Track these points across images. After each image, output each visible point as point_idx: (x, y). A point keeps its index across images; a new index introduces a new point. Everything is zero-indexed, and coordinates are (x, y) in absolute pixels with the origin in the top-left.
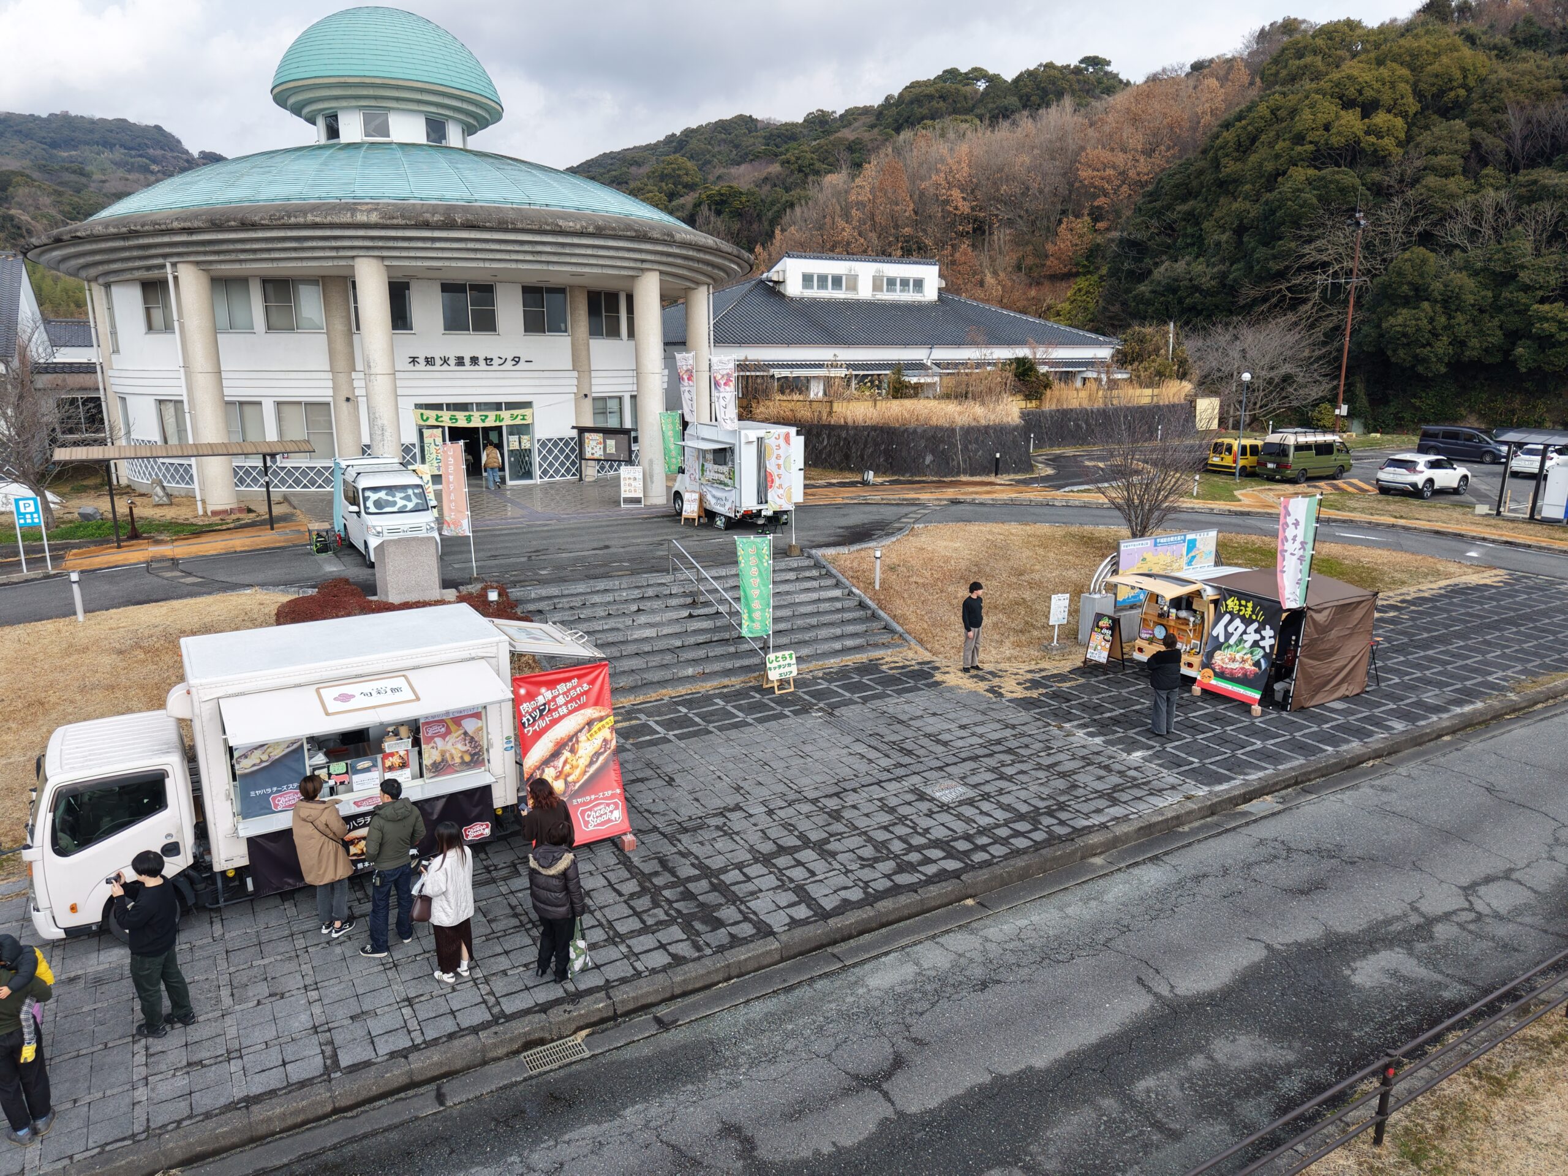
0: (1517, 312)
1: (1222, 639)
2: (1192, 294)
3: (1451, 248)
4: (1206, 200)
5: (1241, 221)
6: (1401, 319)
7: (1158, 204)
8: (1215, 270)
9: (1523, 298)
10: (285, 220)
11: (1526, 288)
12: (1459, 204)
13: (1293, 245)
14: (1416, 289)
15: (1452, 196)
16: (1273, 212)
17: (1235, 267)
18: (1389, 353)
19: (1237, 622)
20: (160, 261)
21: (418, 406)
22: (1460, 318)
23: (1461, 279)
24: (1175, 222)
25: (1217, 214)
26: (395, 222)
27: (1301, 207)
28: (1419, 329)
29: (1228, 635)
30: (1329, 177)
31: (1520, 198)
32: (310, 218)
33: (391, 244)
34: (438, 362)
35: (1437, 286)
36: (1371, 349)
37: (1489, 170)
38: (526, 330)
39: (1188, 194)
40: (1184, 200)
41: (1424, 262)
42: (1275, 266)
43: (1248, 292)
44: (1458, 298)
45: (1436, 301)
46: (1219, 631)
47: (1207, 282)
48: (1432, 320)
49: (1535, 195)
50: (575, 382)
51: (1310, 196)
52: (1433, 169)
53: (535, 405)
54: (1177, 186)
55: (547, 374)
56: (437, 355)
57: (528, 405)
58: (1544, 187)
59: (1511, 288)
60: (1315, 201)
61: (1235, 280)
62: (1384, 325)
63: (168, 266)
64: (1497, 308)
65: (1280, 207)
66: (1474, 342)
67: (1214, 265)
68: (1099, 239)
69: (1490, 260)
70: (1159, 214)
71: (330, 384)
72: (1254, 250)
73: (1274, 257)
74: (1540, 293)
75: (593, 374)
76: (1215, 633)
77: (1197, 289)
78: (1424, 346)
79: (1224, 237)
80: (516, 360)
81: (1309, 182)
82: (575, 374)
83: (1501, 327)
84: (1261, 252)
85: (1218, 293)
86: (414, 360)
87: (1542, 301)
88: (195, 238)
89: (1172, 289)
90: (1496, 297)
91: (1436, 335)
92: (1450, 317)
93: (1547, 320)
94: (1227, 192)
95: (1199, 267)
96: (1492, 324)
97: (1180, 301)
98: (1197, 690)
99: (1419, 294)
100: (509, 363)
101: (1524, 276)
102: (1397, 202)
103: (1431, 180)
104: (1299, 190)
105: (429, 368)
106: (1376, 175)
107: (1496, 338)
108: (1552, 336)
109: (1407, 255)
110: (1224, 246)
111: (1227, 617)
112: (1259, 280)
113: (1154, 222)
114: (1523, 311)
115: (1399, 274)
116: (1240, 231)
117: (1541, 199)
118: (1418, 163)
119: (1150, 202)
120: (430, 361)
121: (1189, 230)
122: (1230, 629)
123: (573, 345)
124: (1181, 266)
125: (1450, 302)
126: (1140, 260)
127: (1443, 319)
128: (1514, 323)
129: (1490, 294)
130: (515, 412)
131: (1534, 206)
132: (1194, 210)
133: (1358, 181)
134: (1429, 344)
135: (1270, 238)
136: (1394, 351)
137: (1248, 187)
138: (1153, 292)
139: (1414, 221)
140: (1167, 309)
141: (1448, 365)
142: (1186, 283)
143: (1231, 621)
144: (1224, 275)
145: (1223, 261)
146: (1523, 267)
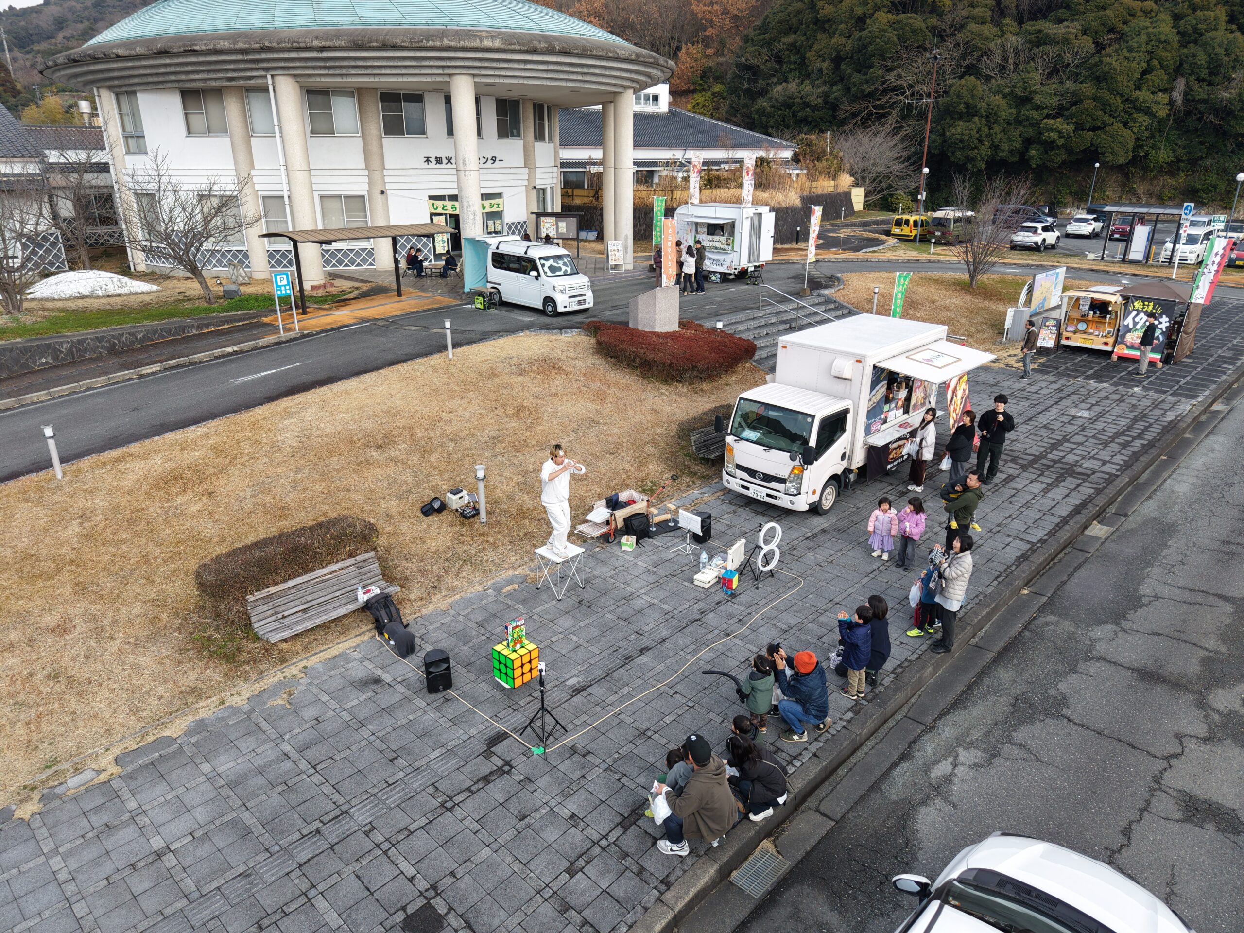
0: (1031, 125)
1: (1131, 326)
2: (804, 109)
3: (988, 78)
4: (805, 34)
5: (838, 52)
6: (959, 129)
7: (767, 36)
8: (820, 90)
9: (1036, 115)
10: (424, 43)
11: (1038, 108)
12: (992, 46)
13: (880, 72)
14: (967, 106)
15: (987, 39)
16: (865, 46)
17: (835, 88)
18: (950, 154)
19: (1142, 315)
20: (263, 73)
21: (431, 198)
22: (997, 128)
23: (998, 100)
24: (780, 51)
25: (816, 47)
26: (513, 47)
27: (886, 43)
28: (971, 137)
29: (1135, 324)
30: (905, 21)
31: (1030, 42)
32: (446, 42)
33: (494, 65)
34: (445, 161)
35: (982, 105)
36: (937, 152)
37: (1008, 21)
38: (499, 135)
39: (791, 30)
40: (786, 33)
41: (974, 87)
42: (868, 89)
43: (846, 108)
44: (995, 114)
45: (982, 116)
46: (1129, 321)
47: (814, 100)
48: (979, 131)
49: (1041, 40)
50: (526, 177)
51: (892, 35)
52: (973, 18)
53: (505, 196)
54: (780, 22)
55: (512, 171)
56: (443, 155)
57: (500, 195)
58: (1048, 35)
59: (1028, 107)
60: (895, 39)
61: (836, 99)
62: (948, 134)
63: (269, 77)
64: (1018, 122)
65: (871, 43)
66: (1005, 146)
67: (819, 87)
68: (711, 63)
69: (1014, 87)
70: (768, 44)
71: (366, 180)
72: (850, 76)
73: (867, 82)
74: (1045, 111)
75: (537, 170)
76: (1126, 323)
77: (807, 105)
78: (973, 149)
79: (825, 65)
80: (494, 159)
81: (891, 24)
82: (527, 170)
83: (1020, 135)
84: (857, 78)
85: (822, 108)
86: (428, 160)
87: (1048, 116)
88: (325, 55)
89: (787, 105)
90: (1019, 113)
91: (980, 141)
92: (990, 128)
93: (1052, 130)
94: (824, 30)
95: (807, 88)
96: (1016, 133)
97: (794, 115)
98: (1115, 357)
99: (970, 112)
100: (490, 162)
101: (1037, 99)
102: (950, 43)
103: (973, 26)
104: (883, 30)
105: (438, 166)
106: (934, 21)
107: (1018, 144)
108: (1054, 142)
109: (963, 82)
110: (825, 72)
111: (1135, 313)
112: (855, 99)
113: (765, 50)
114: (1036, 124)
115: (958, 96)
116: (837, 61)
117: (1045, 44)
118: (964, 13)
119: (760, 34)
120: (439, 161)
121: (793, 58)
122: (1137, 320)
123: (525, 147)
124: (792, 86)
125: (990, 117)
126: (755, 81)
127: (986, 130)
128: (1030, 132)
129: (1014, 111)
130: (493, 201)
131: (1041, 48)
132: (796, 42)
133: (923, 25)
134: (976, 148)
135: (863, 67)
136: (953, 153)
137: (842, 26)
138: (772, 107)
139: (963, 57)
140: (784, 121)
141: (987, 163)
142: (798, 100)
143: (1137, 315)
144: (826, 95)
145: (825, 83)
146: (1036, 92)
